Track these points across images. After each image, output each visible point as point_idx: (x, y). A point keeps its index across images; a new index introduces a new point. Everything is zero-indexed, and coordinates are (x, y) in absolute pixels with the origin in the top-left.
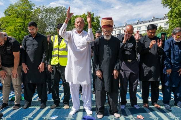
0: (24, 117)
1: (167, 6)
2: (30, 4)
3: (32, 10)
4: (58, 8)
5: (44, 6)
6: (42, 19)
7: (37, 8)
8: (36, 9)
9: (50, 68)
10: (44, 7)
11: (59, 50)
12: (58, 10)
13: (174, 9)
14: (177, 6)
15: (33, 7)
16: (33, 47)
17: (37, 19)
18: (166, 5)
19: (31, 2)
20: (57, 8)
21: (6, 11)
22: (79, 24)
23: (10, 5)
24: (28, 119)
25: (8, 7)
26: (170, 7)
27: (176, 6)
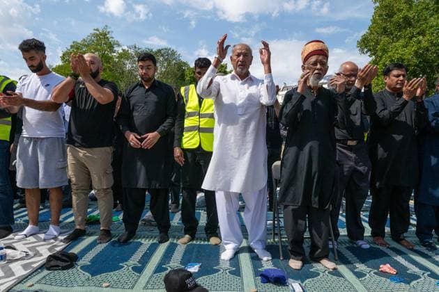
0: (121, 264)
1: (367, 53)
2: (110, 43)
3: (115, 54)
4: (163, 52)
5: (135, 47)
6: (130, 72)
7: (123, 50)
8: (120, 51)
9: (178, 154)
10: (137, 49)
11: (201, 116)
12: (162, 55)
13: (381, 57)
14: (387, 52)
15: (116, 48)
16: (145, 108)
17: (123, 72)
18: (366, 50)
19: (112, 38)
20: (159, 51)
21: (64, 55)
22: (241, 58)
23: (74, 42)
24: (130, 268)
25: (69, 48)
26: (374, 54)
27: (385, 51)
